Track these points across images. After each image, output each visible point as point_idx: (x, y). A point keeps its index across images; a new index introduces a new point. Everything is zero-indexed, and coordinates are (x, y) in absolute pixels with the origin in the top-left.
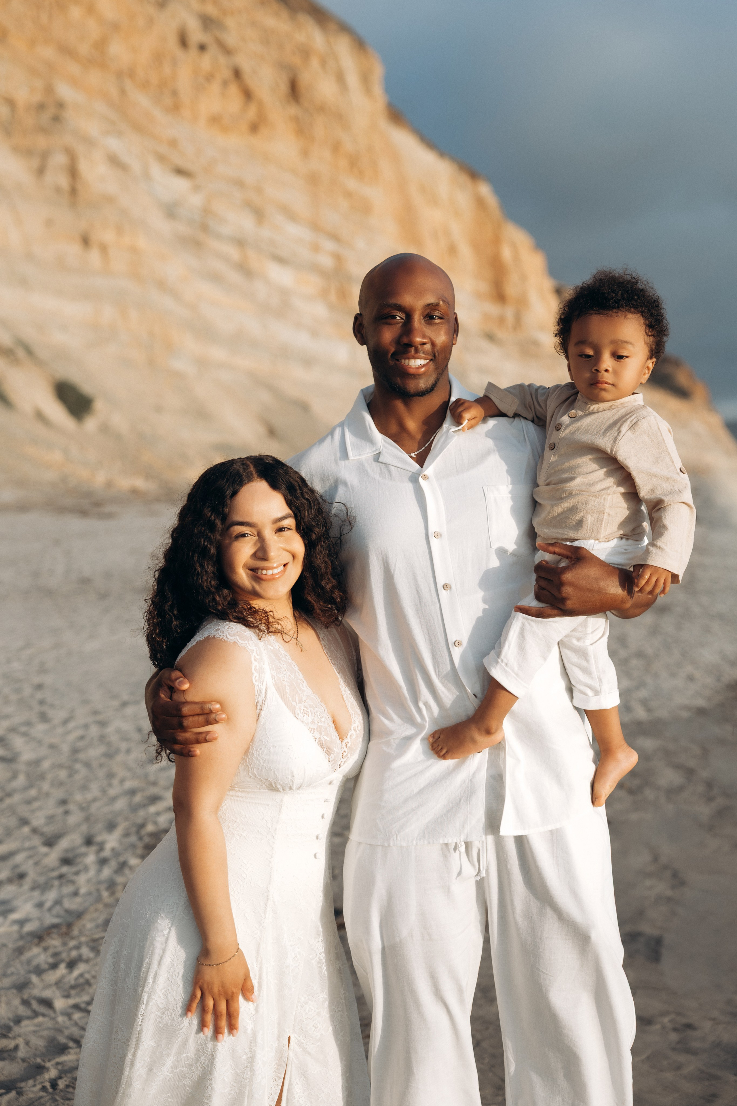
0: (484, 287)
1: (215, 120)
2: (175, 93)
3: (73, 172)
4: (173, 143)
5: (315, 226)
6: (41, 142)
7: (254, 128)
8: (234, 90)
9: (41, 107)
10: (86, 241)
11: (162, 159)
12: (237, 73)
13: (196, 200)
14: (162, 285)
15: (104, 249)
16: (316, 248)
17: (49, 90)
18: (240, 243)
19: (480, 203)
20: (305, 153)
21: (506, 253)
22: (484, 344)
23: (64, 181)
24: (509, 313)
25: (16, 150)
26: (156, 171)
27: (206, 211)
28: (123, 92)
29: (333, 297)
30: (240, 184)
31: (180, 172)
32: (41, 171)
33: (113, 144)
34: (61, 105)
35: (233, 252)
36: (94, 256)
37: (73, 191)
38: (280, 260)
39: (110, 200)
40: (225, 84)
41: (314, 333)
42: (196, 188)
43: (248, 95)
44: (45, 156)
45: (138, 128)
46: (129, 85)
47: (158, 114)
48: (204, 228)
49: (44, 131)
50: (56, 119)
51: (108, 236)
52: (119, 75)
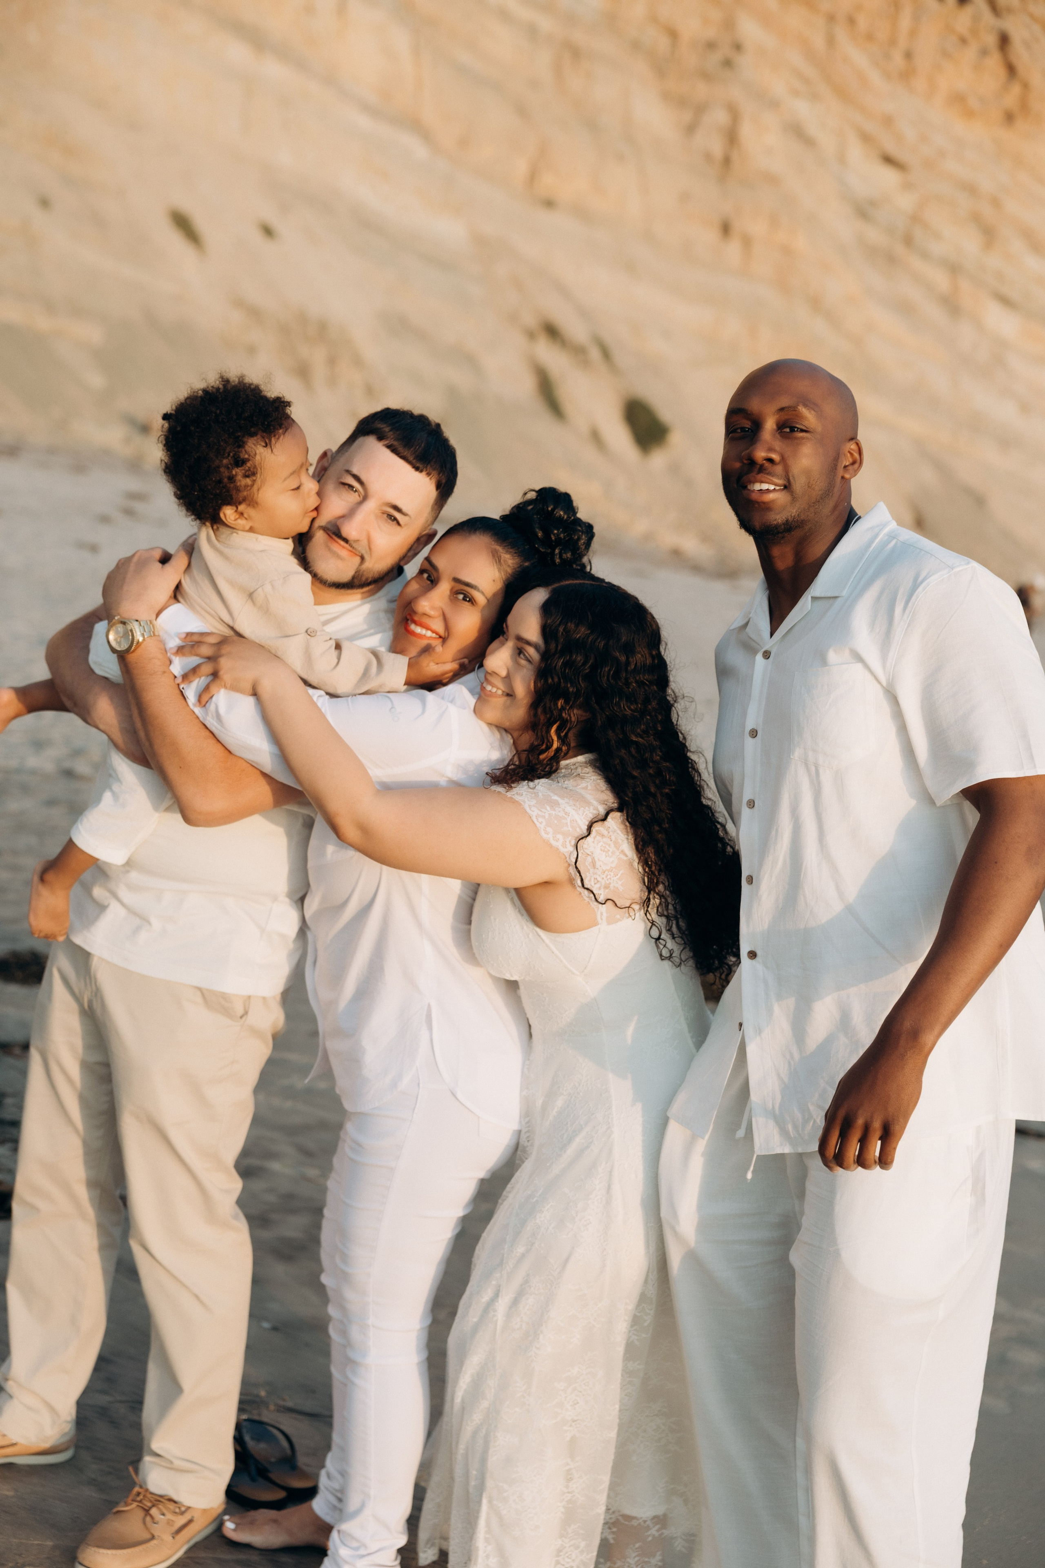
1: (958, 100)
2: (908, 55)
3: (732, 137)
4: (888, 121)
6: (701, 90)
7: (1009, 118)
8: (994, 62)
9: (711, 46)
10: (726, 229)
11: (866, 138)
12: (1004, 40)
13: (905, 202)
14: (816, 304)
15: (747, 242)
17: (729, 24)
18: (954, 269)
23: (717, 148)
25: (667, 96)
26: (856, 152)
27: (915, 218)
28: (831, 41)
30: (971, 190)
31: (889, 160)
32: (691, 129)
33: (802, 109)
34: (738, 47)
35: (941, 280)
36: (733, 250)
37: (727, 161)
38: (1005, 301)
39: (772, 180)
40: (984, 52)
41: (1025, 408)
42: (908, 186)
43: (1011, 70)
44: (700, 109)
45: (842, 93)
46: (841, 34)
47: (875, 77)
48: (908, 241)
49: (706, 76)
50: (728, 63)
51: (757, 228)
52: (831, 18)
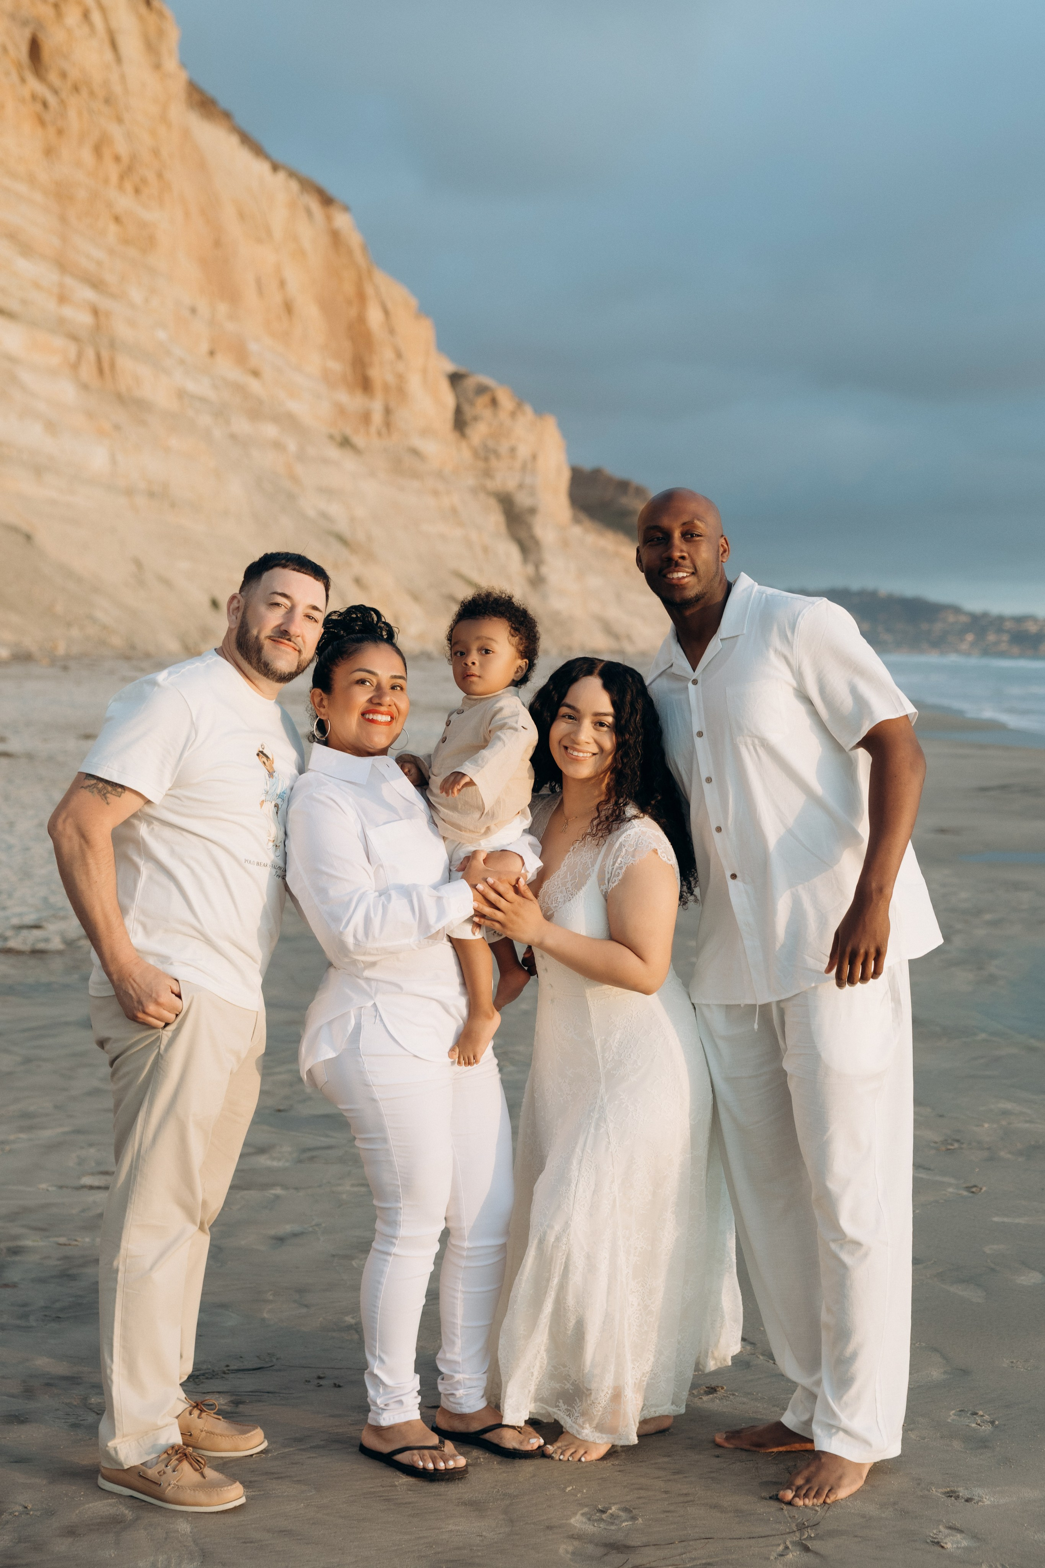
0: (336, 366)
5: (62, 265)
16: (63, 299)
19: (335, 237)
20: (49, 152)
21: (374, 317)
22: (333, 452)
24: (377, 407)
29: (87, 371)
